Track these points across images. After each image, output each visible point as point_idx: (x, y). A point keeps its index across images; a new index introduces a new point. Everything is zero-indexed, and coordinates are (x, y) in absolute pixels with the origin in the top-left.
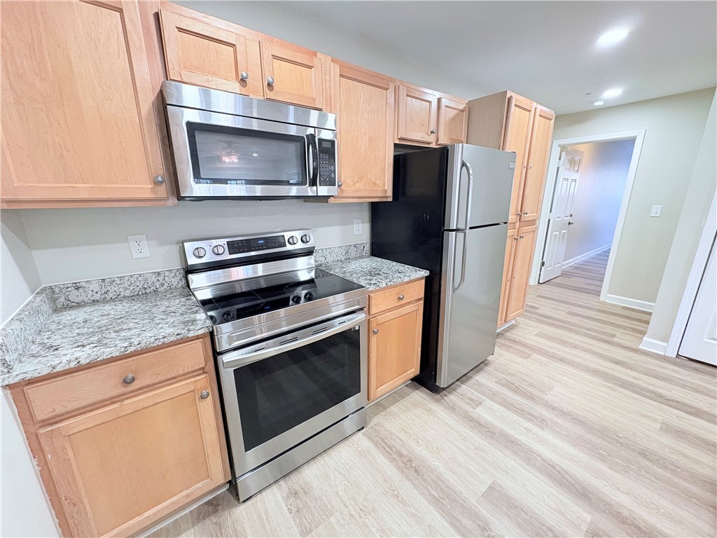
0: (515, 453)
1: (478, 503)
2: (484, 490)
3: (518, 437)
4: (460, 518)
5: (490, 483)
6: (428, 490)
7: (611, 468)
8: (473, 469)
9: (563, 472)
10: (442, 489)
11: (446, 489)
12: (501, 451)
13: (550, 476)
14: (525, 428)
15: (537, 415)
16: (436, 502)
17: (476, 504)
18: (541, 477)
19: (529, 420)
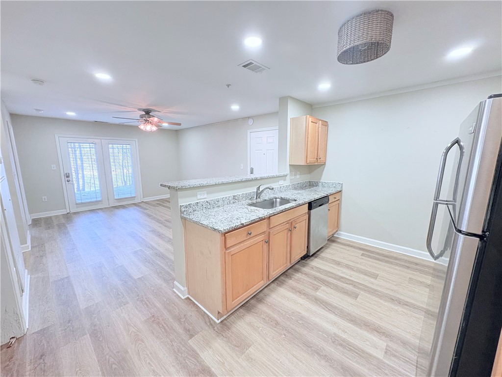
0: (350, 314)
1: (360, 292)
2: (359, 296)
3: (350, 324)
5: (358, 299)
6: (382, 293)
7: (300, 313)
8: (368, 304)
9: (325, 308)
10: (377, 295)
12: (357, 314)
13: (331, 305)
14: (346, 332)
15: (339, 347)
16: (376, 291)
19: (344, 340)
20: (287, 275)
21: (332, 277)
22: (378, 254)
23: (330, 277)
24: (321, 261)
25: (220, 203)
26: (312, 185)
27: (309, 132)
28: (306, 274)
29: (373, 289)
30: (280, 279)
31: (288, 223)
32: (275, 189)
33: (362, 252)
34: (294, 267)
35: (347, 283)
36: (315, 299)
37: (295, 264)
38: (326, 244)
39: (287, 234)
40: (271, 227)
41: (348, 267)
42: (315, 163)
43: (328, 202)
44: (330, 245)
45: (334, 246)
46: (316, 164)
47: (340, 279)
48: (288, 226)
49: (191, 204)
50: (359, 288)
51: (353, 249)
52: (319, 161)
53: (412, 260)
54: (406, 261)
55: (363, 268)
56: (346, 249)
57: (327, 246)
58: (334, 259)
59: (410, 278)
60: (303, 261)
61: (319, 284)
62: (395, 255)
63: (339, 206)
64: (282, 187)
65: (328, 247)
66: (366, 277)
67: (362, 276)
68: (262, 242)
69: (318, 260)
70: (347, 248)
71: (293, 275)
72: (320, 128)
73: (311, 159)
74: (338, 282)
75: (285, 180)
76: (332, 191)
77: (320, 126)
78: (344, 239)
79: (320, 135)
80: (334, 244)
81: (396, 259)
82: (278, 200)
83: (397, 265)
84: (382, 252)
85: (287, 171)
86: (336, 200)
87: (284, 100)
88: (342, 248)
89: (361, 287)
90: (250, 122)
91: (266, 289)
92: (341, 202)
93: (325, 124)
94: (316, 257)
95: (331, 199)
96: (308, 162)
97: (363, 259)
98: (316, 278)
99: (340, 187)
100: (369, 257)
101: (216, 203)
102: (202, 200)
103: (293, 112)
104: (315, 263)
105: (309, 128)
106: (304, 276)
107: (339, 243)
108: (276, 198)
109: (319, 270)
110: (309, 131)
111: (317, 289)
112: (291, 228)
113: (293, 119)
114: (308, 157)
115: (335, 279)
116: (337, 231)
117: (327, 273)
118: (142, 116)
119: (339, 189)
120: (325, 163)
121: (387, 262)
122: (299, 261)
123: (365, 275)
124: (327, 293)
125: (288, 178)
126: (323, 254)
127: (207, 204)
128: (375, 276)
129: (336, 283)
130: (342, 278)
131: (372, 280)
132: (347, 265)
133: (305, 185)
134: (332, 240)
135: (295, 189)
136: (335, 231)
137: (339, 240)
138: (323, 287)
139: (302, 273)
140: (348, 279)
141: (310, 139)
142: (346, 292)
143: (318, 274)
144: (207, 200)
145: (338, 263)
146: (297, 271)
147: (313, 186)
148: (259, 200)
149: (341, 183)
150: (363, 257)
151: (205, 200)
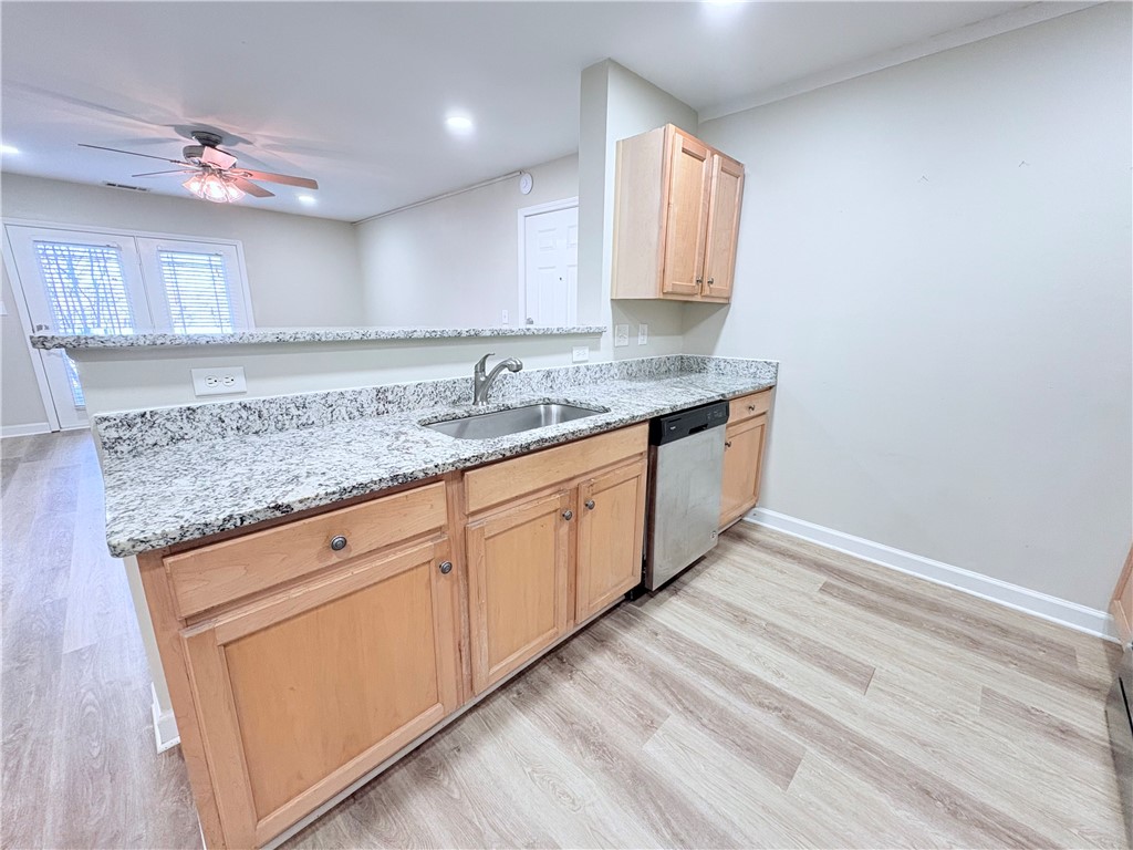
1: (804, 748)
2: (799, 769)
4: (821, 726)
5: (793, 783)
6: (885, 759)
8: (829, 810)
9: (660, 825)
10: (865, 764)
11: (858, 764)
16: (863, 744)
17: (807, 747)
18: (703, 808)
20: (561, 659)
21: (715, 677)
22: (876, 586)
23: (706, 672)
24: (689, 608)
25: (312, 414)
26: (686, 367)
27: (673, 186)
28: (626, 657)
29: (851, 735)
30: (533, 677)
31: (558, 492)
32: (554, 374)
33: (823, 578)
34: (594, 629)
35: (761, 705)
36: (633, 776)
37: (603, 616)
38: (717, 547)
39: (556, 529)
40: (472, 509)
41: (774, 634)
42: (692, 295)
43: (724, 419)
44: (727, 549)
45: (740, 553)
46: (698, 298)
47: (740, 682)
48: (555, 501)
49: (153, 414)
50: (801, 730)
51: (796, 567)
52: (707, 291)
53: (986, 614)
54: (968, 619)
55: (823, 639)
56: (772, 567)
57: (719, 551)
58: (731, 600)
59: (986, 691)
60: (631, 605)
61: (660, 704)
62: (930, 595)
63: (764, 431)
64: (583, 370)
65: (720, 557)
66: (831, 681)
67: (817, 674)
68: (427, 566)
69: (679, 603)
70: (777, 561)
71: (583, 658)
72: (714, 180)
73: (680, 281)
74: (731, 698)
75: (595, 348)
76: (744, 384)
77: (715, 173)
78: (773, 532)
79: (712, 202)
80: (741, 548)
81: (934, 607)
82: (554, 408)
83: (937, 631)
84: (892, 583)
85: (604, 317)
86: (753, 413)
87: (594, 74)
88: (761, 562)
89: (810, 722)
90: (525, 184)
91: (469, 719)
92: (770, 421)
93: (733, 169)
94: (675, 592)
95: (737, 411)
96: (668, 289)
97: (824, 603)
98: (657, 677)
99: (771, 374)
100: (846, 596)
101: (294, 411)
102: (219, 402)
103: (623, 117)
104: (667, 613)
105: (674, 172)
106: (618, 664)
107: (756, 543)
108: (548, 403)
109: (676, 644)
110: (674, 180)
111: (649, 726)
112: (574, 505)
113: (624, 145)
114: (668, 272)
115: (722, 681)
116: (754, 506)
117: (702, 657)
118: (190, 153)
119: (766, 382)
120: (728, 298)
121: (903, 619)
122: (618, 605)
123: (829, 668)
124: (684, 747)
125: (607, 340)
126: (701, 583)
127: (244, 414)
128: (863, 678)
129: (722, 703)
130: (747, 678)
131: (852, 693)
132: (774, 625)
133: (663, 369)
134: (735, 532)
135: (631, 377)
136: (746, 506)
137: (756, 535)
138: (675, 721)
139: (615, 653)
140: (768, 687)
141: (675, 209)
142: (751, 747)
143: (667, 661)
144: (246, 400)
145: (741, 618)
146: (601, 642)
147: (691, 371)
148: (482, 407)
149: (774, 361)
150: (826, 598)
151: (236, 400)
